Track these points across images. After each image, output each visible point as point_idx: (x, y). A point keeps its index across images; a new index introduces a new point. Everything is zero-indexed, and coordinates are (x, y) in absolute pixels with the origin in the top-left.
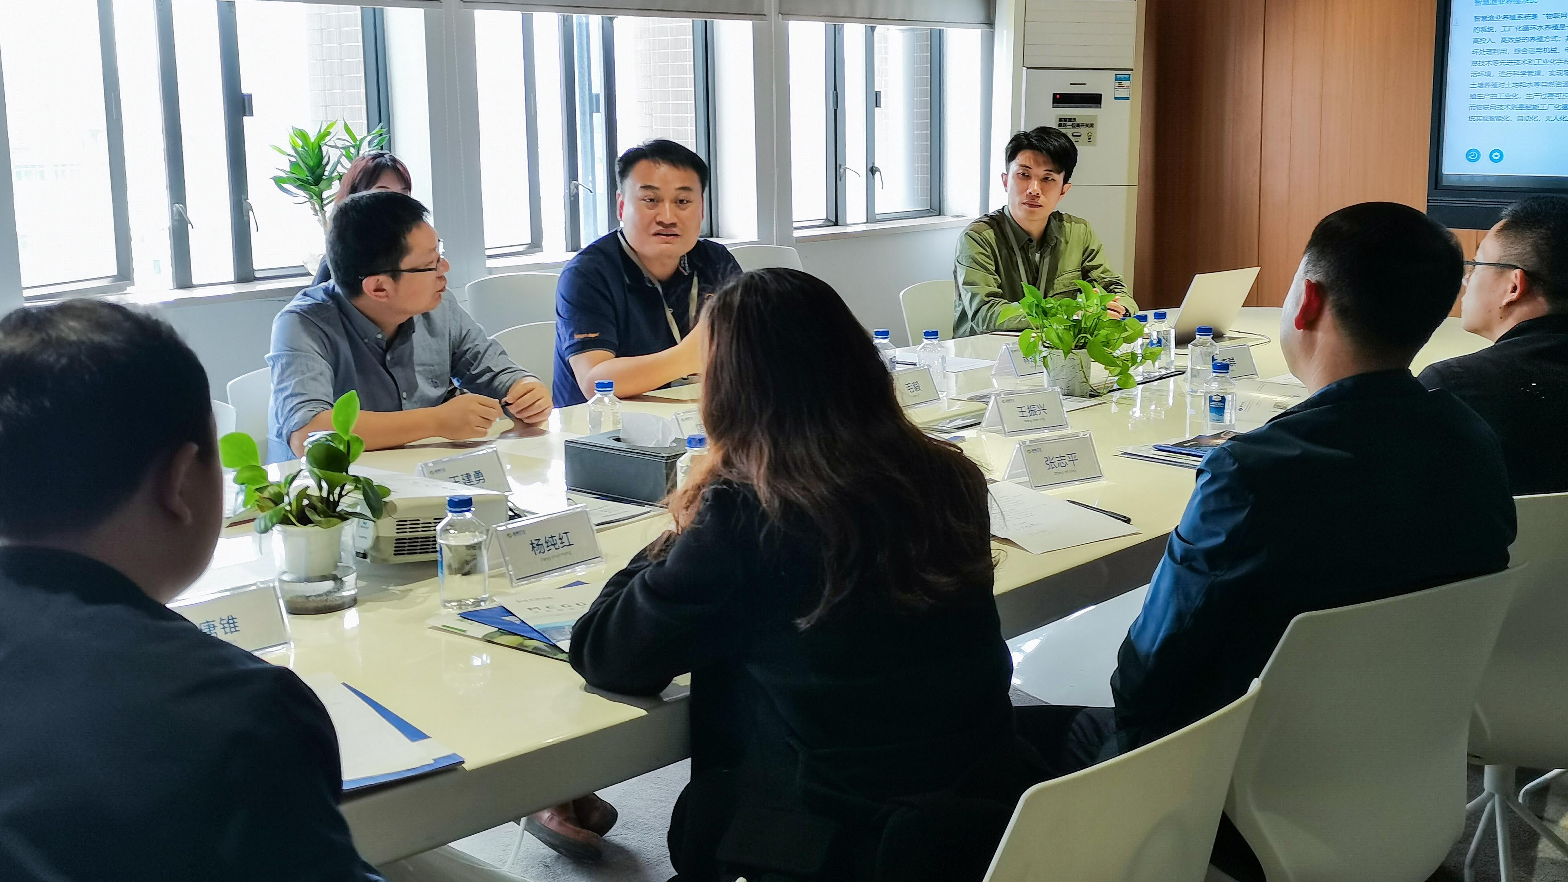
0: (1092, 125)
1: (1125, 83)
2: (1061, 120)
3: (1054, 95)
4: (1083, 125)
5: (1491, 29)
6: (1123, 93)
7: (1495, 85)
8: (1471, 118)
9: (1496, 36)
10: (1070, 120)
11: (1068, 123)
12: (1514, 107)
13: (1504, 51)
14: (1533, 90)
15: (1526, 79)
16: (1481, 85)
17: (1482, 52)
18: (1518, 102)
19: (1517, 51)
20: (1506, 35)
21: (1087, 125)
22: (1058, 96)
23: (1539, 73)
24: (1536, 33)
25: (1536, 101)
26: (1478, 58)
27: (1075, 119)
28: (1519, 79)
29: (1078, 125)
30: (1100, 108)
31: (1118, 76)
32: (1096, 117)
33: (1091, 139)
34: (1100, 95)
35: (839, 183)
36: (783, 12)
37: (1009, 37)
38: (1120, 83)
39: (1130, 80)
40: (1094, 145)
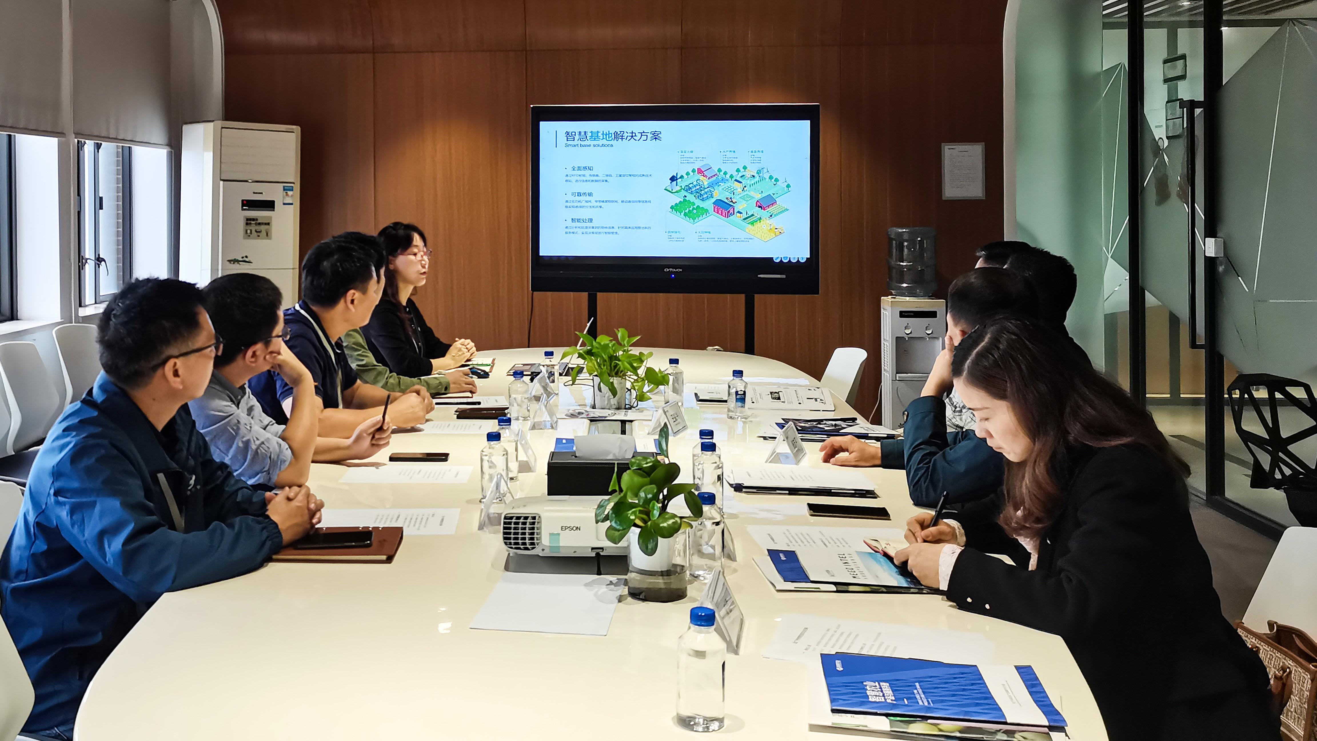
0: (268, 224)
1: (290, 193)
2: (247, 220)
3: (243, 201)
4: (262, 223)
6: (288, 200)
10: (253, 220)
11: (252, 222)
21: (266, 224)
22: (245, 202)
27: (257, 220)
29: (259, 224)
30: (274, 211)
31: (286, 188)
32: (270, 218)
33: (269, 235)
34: (273, 202)
35: (82, 272)
36: (75, 132)
37: (209, 157)
38: (286, 193)
39: (292, 190)
40: (270, 239)
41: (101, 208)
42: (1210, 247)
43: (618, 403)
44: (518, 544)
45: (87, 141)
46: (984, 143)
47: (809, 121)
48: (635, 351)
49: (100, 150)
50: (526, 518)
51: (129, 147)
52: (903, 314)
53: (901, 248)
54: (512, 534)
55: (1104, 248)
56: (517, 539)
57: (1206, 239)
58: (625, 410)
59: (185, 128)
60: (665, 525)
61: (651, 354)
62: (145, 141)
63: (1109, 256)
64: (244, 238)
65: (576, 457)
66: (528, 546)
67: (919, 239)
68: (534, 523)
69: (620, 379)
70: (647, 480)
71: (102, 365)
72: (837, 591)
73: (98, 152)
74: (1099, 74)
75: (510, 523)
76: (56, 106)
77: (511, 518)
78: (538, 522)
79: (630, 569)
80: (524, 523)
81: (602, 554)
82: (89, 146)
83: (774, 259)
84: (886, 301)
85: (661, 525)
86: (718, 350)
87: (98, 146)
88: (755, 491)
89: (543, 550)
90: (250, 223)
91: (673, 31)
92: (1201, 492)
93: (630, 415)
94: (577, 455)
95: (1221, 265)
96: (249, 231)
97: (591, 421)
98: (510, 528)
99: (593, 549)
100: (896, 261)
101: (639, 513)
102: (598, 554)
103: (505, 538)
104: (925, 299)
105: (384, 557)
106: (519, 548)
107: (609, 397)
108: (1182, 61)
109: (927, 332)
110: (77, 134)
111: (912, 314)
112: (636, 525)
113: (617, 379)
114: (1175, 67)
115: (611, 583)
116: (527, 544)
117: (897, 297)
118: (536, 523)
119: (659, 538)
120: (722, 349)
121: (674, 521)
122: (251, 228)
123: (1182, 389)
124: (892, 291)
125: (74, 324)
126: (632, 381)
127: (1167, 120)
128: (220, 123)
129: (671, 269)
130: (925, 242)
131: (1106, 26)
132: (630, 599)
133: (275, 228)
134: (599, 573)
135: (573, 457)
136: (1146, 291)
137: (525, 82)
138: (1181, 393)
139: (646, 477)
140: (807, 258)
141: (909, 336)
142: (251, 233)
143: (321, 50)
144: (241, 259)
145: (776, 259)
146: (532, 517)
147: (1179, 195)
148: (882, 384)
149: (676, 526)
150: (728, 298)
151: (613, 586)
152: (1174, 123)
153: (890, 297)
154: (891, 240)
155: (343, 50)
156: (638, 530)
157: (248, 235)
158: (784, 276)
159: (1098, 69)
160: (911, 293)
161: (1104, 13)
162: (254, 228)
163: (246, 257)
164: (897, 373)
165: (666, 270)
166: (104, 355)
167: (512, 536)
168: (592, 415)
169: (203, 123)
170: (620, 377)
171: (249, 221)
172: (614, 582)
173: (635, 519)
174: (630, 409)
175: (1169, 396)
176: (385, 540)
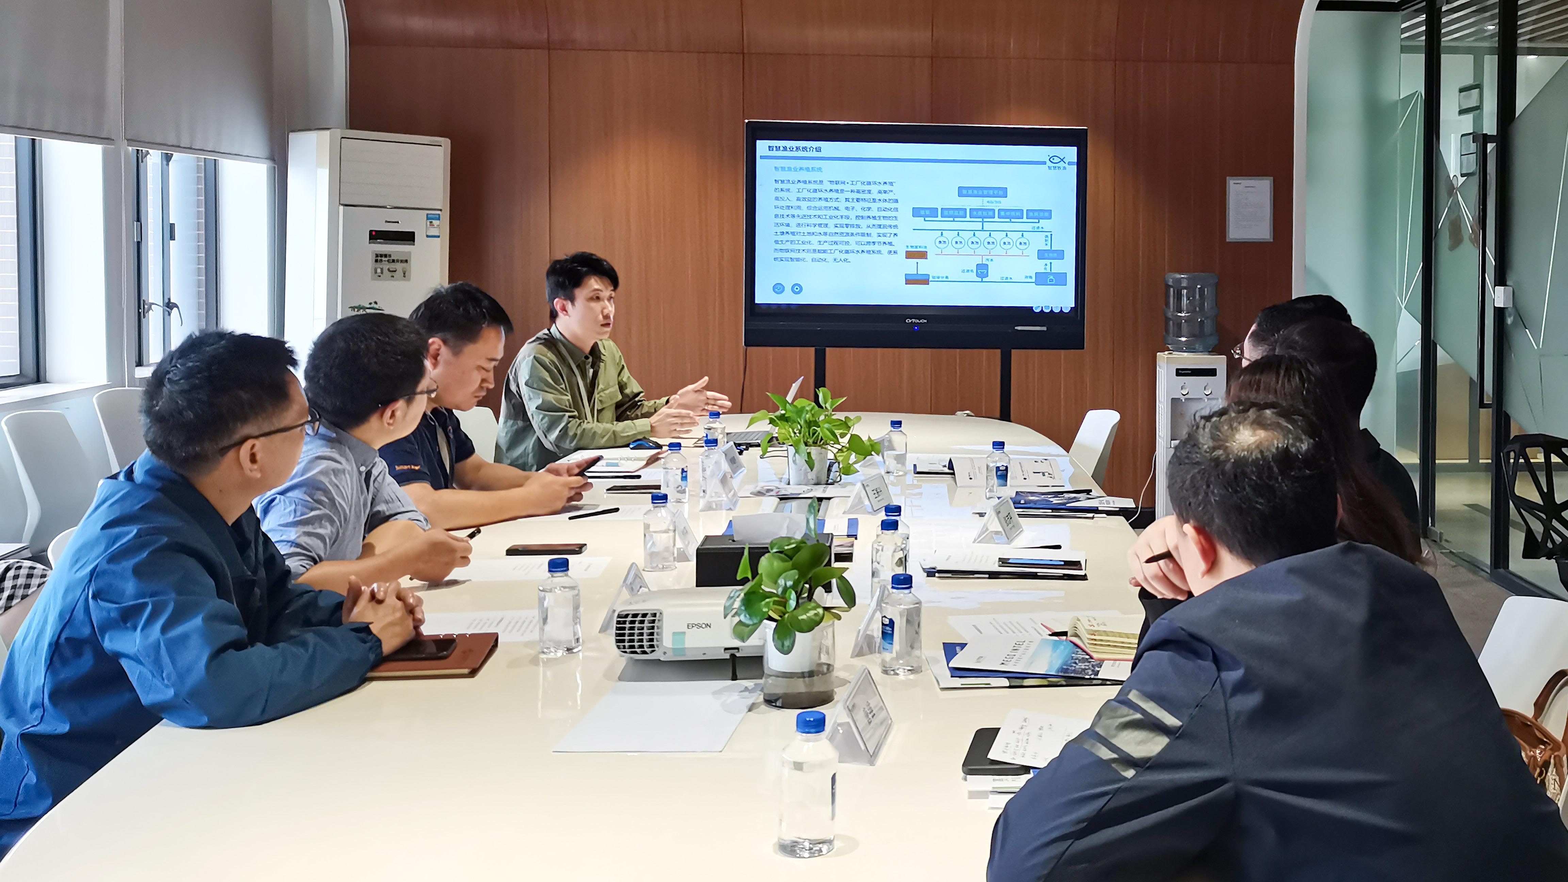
0: (407, 261)
1: (436, 222)
2: (377, 256)
3: (371, 232)
4: (398, 261)
5: (788, 190)
6: (433, 231)
7: (793, 233)
8: (775, 259)
9: (793, 196)
10: (386, 256)
11: (383, 259)
12: (808, 251)
13: (799, 207)
14: (823, 238)
15: (817, 229)
16: (783, 233)
17: (782, 208)
18: (811, 247)
19: (809, 208)
20: (801, 195)
21: (402, 261)
22: (374, 233)
23: (826, 225)
24: (823, 195)
25: (826, 247)
26: (780, 212)
27: (390, 256)
28: (812, 229)
29: (393, 261)
30: (414, 245)
31: (429, 216)
32: (410, 253)
33: (406, 274)
34: (413, 233)
35: (143, 320)
36: (128, 137)
37: (323, 175)
38: (431, 222)
39: (439, 219)
40: (409, 280)
41: (172, 237)
42: (1499, 297)
43: (817, 477)
44: (633, 647)
45: (151, 151)
46: (1272, 178)
47: (1076, 148)
48: (841, 416)
49: (170, 163)
50: (644, 615)
51: (215, 160)
52: (1180, 373)
53: (1179, 296)
54: (626, 635)
55: (1398, 298)
56: (632, 641)
57: (1496, 287)
58: (825, 486)
59: (293, 137)
60: (804, 617)
61: (859, 419)
62: (234, 153)
63: (1403, 307)
64: (373, 279)
65: (734, 541)
66: (646, 649)
67: (1199, 286)
68: (653, 621)
69: (820, 448)
70: (789, 564)
71: (147, 442)
72: (1010, 687)
73: (168, 165)
74: (1397, 102)
75: (624, 622)
76: (100, 103)
77: (627, 616)
78: (659, 620)
79: (766, 672)
80: (642, 622)
81: (738, 655)
82: (154, 158)
83: (1034, 308)
84: (1162, 357)
85: (800, 618)
86: (968, 415)
87: (168, 158)
88: (950, 575)
89: (665, 653)
90: (381, 261)
91: (921, 36)
92: (1486, 565)
93: (830, 491)
94: (735, 539)
95: (1510, 316)
96: (379, 271)
97: (781, 499)
98: (624, 629)
99: (726, 649)
100: (1174, 311)
101: (773, 604)
102: (733, 656)
103: (618, 641)
104: (1205, 355)
105: (466, 671)
106: (635, 652)
107: (806, 470)
108: (1477, 90)
109: (1205, 392)
110: (131, 141)
111: (1190, 372)
112: (771, 619)
113: (816, 449)
114: (1469, 97)
115: (746, 689)
116: (645, 647)
117: (1174, 353)
118: (656, 622)
119: (797, 633)
120: (973, 414)
121: (816, 612)
122: (381, 267)
123: (1481, 455)
124: (1169, 346)
125: (127, 388)
126: (835, 451)
127: (1461, 155)
128: (338, 133)
129: (914, 320)
130: (1206, 289)
131: (1404, 49)
132: (764, 707)
133: (415, 266)
134: (734, 678)
135: (731, 541)
136: (1438, 346)
137: (742, 91)
138: (1480, 457)
139: (786, 561)
140: (1071, 308)
141: (1186, 396)
142: (382, 273)
143: (479, 43)
144: (369, 306)
145: (1036, 309)
146: (651, 614)
147: (1471, 240)
148: (1157, 452)
149: (817, 619)
150: (984, 353)
151: (747, 693)
152: (1468, 159)
153: (1166, 353)
154: (1168, 287)
155: (510, 45)
156: (773, 625)
157: (377, 275)
158: (1044, 329)
159: (1396, 97)
160: (1190, 349)
161: (1403, 36)
162: (386, 266)
163: (376, 303)
164: (1171, 440)
165: (908, 321)
166: (152, 430)
167: (627, 638)
168: (783, 492)
169: (316, 131)
170: (819, 446)
171: (379, 258)
172: (750, 688)
173: (768, 612)
174: (832, 484)
175: (1467, 461)
176: (471, 651)
